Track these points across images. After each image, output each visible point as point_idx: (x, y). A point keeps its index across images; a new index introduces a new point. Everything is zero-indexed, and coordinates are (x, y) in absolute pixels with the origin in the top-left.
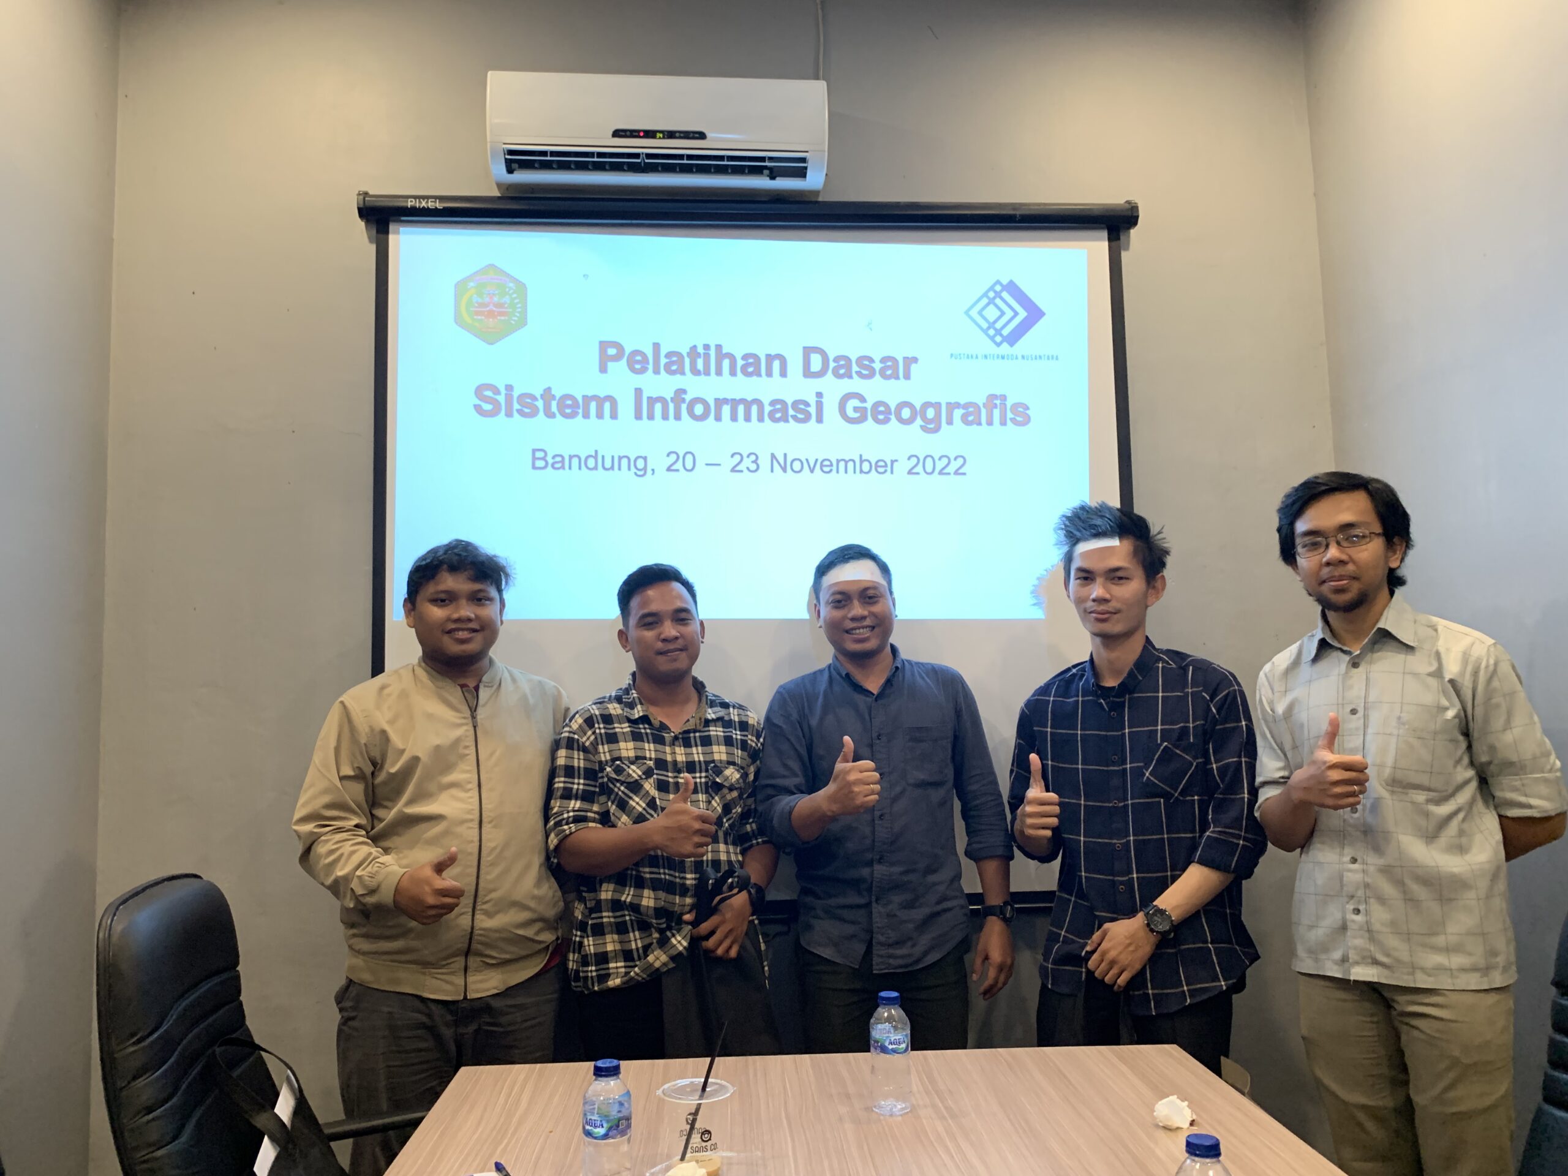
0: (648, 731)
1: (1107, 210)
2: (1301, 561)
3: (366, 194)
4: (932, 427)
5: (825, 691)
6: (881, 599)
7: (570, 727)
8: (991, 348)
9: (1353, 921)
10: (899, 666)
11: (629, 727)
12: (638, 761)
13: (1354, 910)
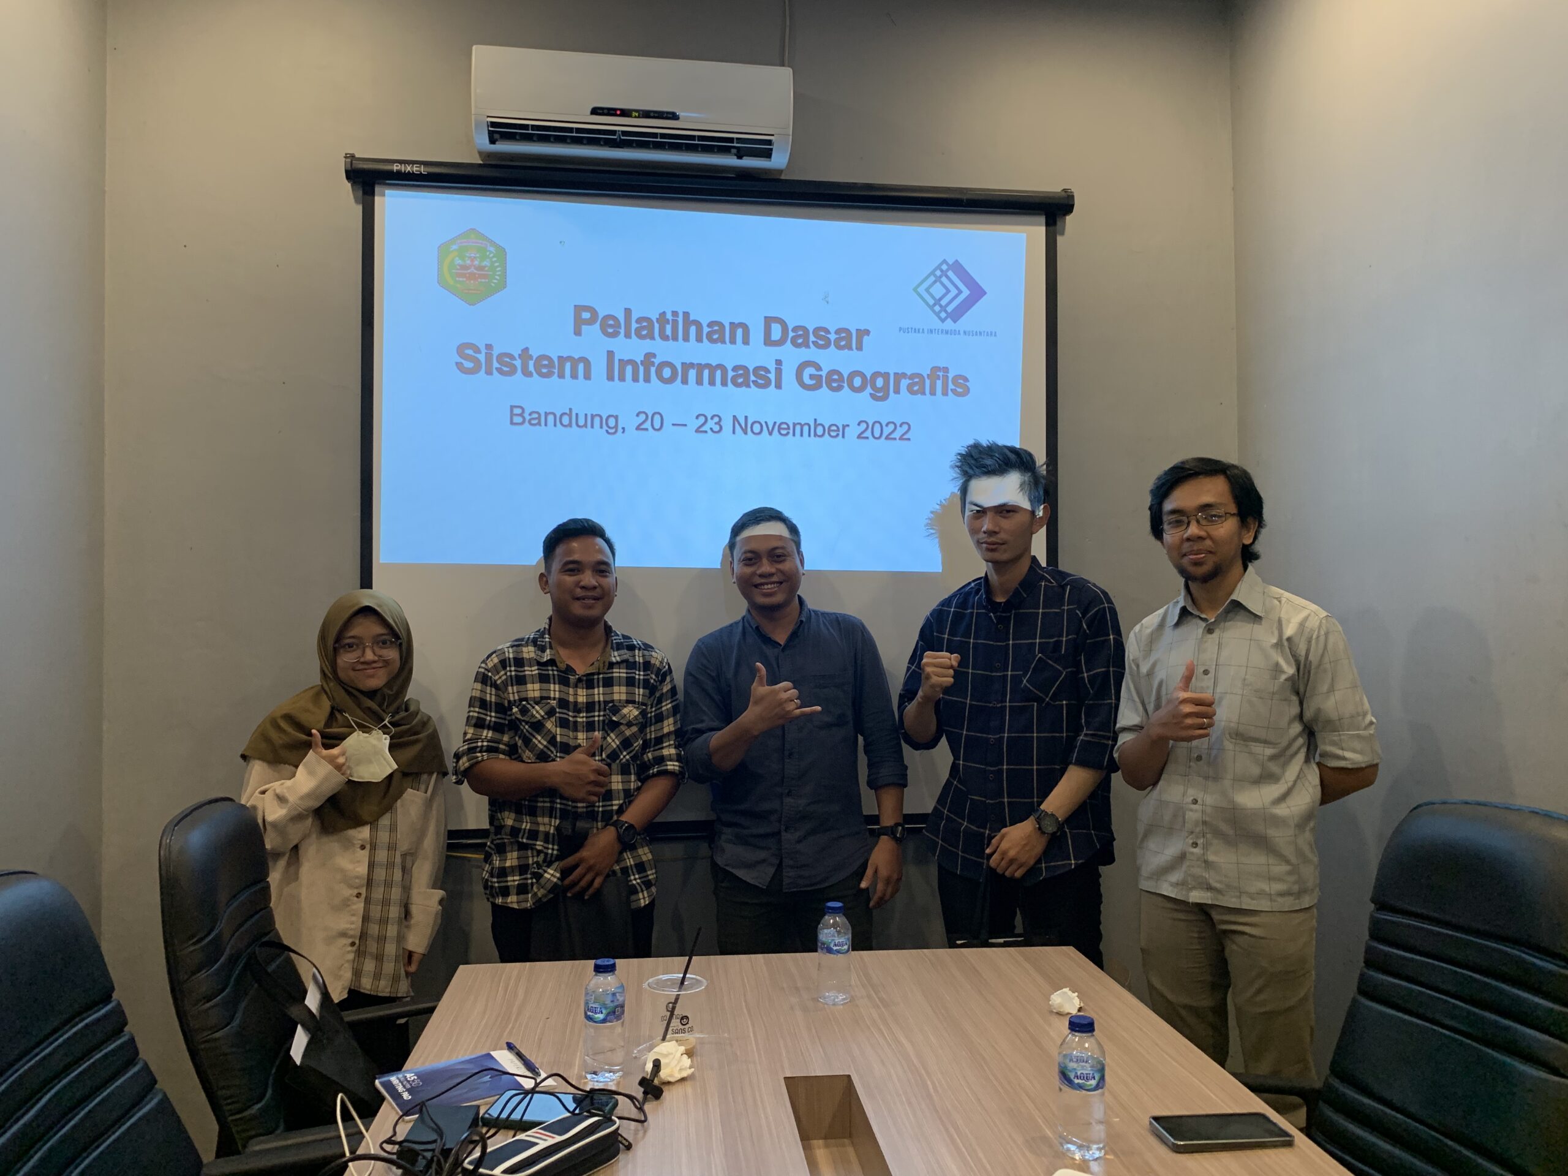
0: (556, 673)
1: (1045, 197)
2: (1167, 537)
3: (353, 156)
4: (881, 395)
5: (739, 642)
6: (788, 558)
7: (486, 664)
8: (937, 324)
9: (1192, 853)
10: (804, 619)
11: (538, 669)
12: (543, 701)
13: (1193, 843)
